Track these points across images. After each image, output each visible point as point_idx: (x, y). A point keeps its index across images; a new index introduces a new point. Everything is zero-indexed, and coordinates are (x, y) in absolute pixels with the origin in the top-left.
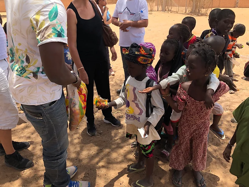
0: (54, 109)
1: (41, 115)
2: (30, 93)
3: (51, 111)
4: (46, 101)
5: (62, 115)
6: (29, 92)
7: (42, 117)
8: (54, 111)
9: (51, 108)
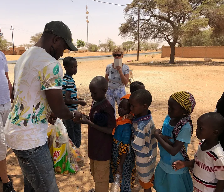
0: (39, 154)
1: (27, 160)
2: (18, 140)
3: (36, 155)
4: (30, 146)
5: (46, 161)
6: (18, 138)
7: (28, 162)
8: (38, 156)
9: (36, 153)
